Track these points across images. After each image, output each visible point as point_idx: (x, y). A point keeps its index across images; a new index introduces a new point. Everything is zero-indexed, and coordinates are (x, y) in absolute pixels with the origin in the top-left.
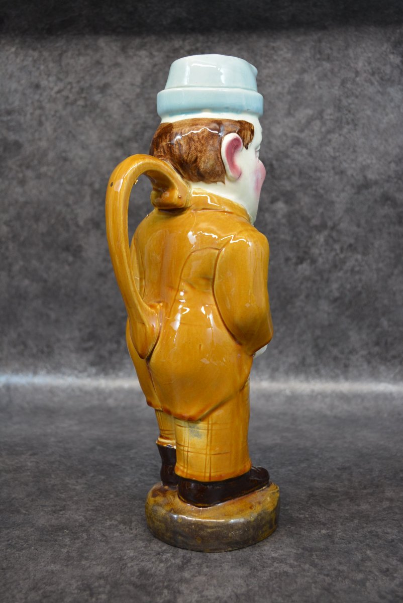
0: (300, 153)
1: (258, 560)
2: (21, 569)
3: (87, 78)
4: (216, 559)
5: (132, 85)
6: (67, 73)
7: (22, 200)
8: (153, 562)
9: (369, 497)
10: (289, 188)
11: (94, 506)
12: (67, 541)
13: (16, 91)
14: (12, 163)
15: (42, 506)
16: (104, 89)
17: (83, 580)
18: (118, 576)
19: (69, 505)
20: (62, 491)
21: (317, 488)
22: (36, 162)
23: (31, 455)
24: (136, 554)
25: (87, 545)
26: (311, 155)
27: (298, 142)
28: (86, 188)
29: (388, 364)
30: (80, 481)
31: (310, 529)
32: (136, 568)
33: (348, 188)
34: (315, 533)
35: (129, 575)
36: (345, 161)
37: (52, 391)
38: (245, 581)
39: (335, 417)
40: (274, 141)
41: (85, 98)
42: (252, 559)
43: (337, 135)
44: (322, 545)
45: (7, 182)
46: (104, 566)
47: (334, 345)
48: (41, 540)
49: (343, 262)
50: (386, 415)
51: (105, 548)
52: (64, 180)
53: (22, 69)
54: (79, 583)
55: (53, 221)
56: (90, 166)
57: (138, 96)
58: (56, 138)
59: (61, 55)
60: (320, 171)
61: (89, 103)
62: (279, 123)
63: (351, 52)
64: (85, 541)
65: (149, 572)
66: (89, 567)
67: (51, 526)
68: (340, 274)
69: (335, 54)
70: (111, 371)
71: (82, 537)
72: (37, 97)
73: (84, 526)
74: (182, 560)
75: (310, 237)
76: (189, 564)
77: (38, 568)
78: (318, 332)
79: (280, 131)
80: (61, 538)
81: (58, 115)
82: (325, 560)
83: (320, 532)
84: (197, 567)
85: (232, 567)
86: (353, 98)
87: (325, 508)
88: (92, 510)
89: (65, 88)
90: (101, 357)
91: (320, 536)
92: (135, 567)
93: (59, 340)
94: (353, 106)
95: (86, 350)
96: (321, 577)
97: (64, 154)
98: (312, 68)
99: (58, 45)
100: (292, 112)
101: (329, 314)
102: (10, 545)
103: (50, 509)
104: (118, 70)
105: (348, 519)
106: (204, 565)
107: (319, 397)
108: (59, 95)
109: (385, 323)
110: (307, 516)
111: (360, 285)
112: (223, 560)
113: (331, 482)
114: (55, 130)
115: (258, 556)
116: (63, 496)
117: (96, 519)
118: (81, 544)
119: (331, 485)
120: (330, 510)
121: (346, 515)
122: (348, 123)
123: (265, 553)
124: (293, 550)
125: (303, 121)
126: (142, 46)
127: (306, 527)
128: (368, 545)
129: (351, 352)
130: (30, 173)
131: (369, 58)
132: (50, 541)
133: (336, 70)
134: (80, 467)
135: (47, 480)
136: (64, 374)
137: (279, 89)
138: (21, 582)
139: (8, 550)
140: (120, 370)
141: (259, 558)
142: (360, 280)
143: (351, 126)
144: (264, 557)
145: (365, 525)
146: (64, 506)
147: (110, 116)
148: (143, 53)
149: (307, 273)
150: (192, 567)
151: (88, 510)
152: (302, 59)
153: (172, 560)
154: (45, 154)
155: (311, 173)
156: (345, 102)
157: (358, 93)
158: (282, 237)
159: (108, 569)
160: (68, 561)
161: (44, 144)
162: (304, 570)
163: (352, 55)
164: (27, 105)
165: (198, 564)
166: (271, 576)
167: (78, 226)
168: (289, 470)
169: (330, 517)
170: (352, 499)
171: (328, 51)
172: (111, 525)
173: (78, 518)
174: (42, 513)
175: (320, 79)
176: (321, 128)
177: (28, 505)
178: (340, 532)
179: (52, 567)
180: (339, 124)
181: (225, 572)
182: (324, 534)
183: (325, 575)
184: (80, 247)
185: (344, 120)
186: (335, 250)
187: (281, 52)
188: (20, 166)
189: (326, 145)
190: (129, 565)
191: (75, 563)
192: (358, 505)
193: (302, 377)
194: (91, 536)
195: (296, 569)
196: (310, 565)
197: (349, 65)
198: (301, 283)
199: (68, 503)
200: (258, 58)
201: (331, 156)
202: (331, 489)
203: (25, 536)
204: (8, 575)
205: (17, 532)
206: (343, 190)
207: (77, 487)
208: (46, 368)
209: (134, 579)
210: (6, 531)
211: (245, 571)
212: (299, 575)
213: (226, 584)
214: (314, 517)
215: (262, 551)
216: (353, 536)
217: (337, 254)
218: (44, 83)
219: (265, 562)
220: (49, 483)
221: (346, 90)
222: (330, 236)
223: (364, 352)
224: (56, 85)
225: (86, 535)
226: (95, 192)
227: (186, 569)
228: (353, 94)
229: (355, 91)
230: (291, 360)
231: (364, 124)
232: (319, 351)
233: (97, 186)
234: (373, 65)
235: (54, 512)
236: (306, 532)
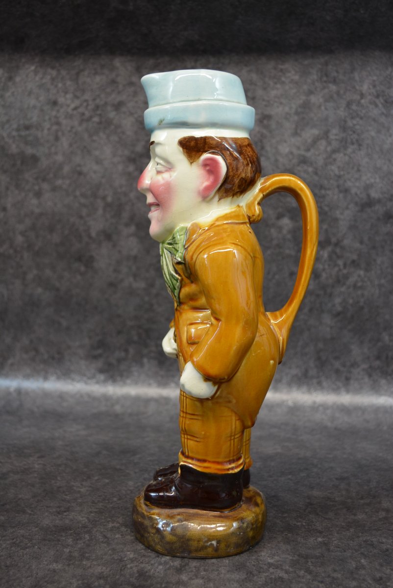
1: (254, 565)
2: (25, 566)
3: (103, 96)
4: (214, 564)
6: (83, 91)
7: (37, 211)
8: (152, 564)
9: (366, 507)
11: (97, 508)
12: (70, 541)
13: (34, 107)
14: (28, 176)
15: (47, 507)
17: (83, 580)
18: (117, 577)
19: (73, 506)
20: (67, 493)
21: (315, 497)
22: (51, 175)
23: (38, 457)
24: (136, 556)
25: (88, 546)
26: (316, 173)
27: (304, 161)
28: (99, 201)
29: (389, 378)
30: (84, 483)
31: (306, 536)
32: (135, 570)
33: (352, 206)
34: (311, 540)
35: (128, 576)
36: (349, 180)
37: (62, 396)
38: (241, 585)
39: (336, 429)
40: (281, 160)
41: (100, 115)
42: (248, 564)
43: (342, 155)
44: (317, 552)
46: (104, 566)
47: (337, 358)
48: (44, 540)
49: (346, 277)
50: (385, 428)
51: (106, 550)
52: (78, 193)
53: (41, 86)
54: (80, 582)
55: (66, 232)
56: (104, 181)
58: (72, 153)
59: (78, 74)
60: (325, 189)
61: (103, 120)
62: (285, 142)
63: (356, 76)
64: (87, 542)
66: (90, 567)
67: (55, 526)
68: (343, 289)
69: (341, 77)
70: (118, 378)
71: (85, 538)
72: (54, 113)
73: (87, 528)
74: (181, 563)
76: (187, 567)
77: (41, 566)
78: (321, 345)
79: (287, 150)
80: (64, 538)
81: (74, 130)
82: (320, 567)
83: (316, 539)
84: (194, 571)
85: (228, 571)
86: (358, 119)
87: (322, 516)
88: (95, 512)
89: (81, 105)
90: (110, 365)
91: (316, 544)
92: (134, 568)
93: (69, 347)
94: (357, 127)
95: (95, 357)
96: (316, 583)
97: (78, 169)
98: (318, 89)
99: (76, 64)
100: (299, 131)
102: (14, 543)
103: (54, 510)
104: (132, 89)
105: (343, 528)
106: (202, 569)
107: (321, 408)
108: (75, 112)
109: (386, 338)
110: (304, 524)
111: (362, 300)
112: (220, 565)
113: (330, 491)
114: (71, 145)
115: (254, 562)
116: (68, 497)
117: (98, 521)
118: (83, 544)
119: (329, 495)
120: (326, 519)
121: (343, 524)
122: (353, 144)
123: (261, 558)
124: (289, 556)
125: (309, 141)
127: (303, 534)
128: (362, 554)
129: (352, 366)
130: (46, 186)
131: (374, 81)
132: (54, 541)
133: (342, 92)
134: (85, 470)
135: (53, 482)
136: (73, 380)
137: (287, 109)
138: (23, 579)
139: (13, 548)
140: (127, 377)
141: (255, 564)
142: (363, 295)
143: (355, 146)
144: (260, 562)
145: (360, 534)
146: (69, 508)
147: (123, 133)
150: (190, 570)
151: (91, 512)
152: (309, 81)
153: (170, 562)
154: (60, 167)
156: (350, 123)
157: (362, 115)
158: (287, 252)
159: (108, 570)
160: (70, 560)
161: (60, 158)
162: (299, 577)
163: (357, 78)
164: (44, 121)
165: (195, 567)
166: (266, 581)
167: (90, 237)
168: (289, 479)
169: (327, 526)
170: (348, 509)
171: (335, 74)
172: (113, 527)
173: (81, 519)
174: (46, 514)
175: (326, 101)
176: (326, 147)
177: (33, 506)
178: (335, 540)
179: (55, 566)
180: (344, 143)
181: (222, 576)
182: (320, 542)
183: (319, 582)
184: (92, 257)
185: (349, 140)
186: (339, 266)
187: (289, 75)
188: (37, 179)
189: (331, 164)
190: (129, 566)
191: (77, 563)
192: (355, 515)
193: (305, 388)
194: (93, 537)
195: (291, 575)
196: (305, 572)
197: (354, 87)
199: (73, 504)
200: (267, 79)
201: (335, 175)
202: (329, 498)
203: (28, 535)
204: (11, 573)
205: (22, 532)
206: (347, 208)
207: (82, 490)
208: (57, 374)
209: (132, 580)
210: (11, 530)
211: (242, 575)
212: (294, 581)
214: (311, 525)
215: (259, 556)
216: (349, 545)
217: (340, 270)
218: (61, 100)
219: (261, 568)
220: (55, 485)
221: (351, 111)
222: (334, 252)
223: (365, 366)
224: (73, 102)
225: (89, 536)
226: (107, 205)
227: (184, 571)
228: (358, 115)
229: (359, 113)
230: (294, 371)
231: (368, 145)
232: (322, 364)
233: (109, 199)
234: (378, 88)
235: (59, 513)
236: (302, 539)
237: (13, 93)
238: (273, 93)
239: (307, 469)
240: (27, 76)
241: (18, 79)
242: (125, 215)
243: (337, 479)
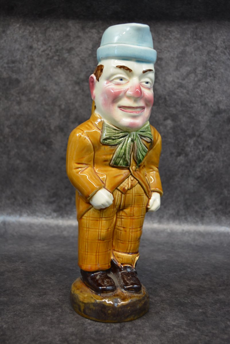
0: (182, 92)
1: (164, 326)
2: (24, 328)
3: (61, 44)
4: (140, 325)
5: (87, 49)
6: (49, 41)
7: (18, 113)
8: (102, 326)
9: (224, 291)
10: (174, 112)
12: (50, 313)
13: (18, 49)
14: (13, 92)
15: (32, 292)
16: (70, 50)
17: (62, 336)
18: (83, 334)
20: (43, 284)
21: (193, 286)
22: (28, 91)
23: (21, 262)
25: (62, 315)
26: (188, 94)
27: (181, 86)
28: (57, 108)
29: (227, 216)
30: (52, 278)
31: (192, 308)
32: (93, 330)
33: (208, 113)
34: (196, 310)
35: (89, 334)
36: (208, 98)
37: (31, 226)
38: (159, 338)
39: (196, 246)
40: (167, 85)
41: (59, 55)
42: (161, 325)
43: (203, 83)
44: (201, 318)
45: (10, 103)
46: (74, 328)
47: (196, 204)
48: (34, 312)
49: (204, 156)
50: (225, 245)
52: (44, 103)
53: (22, 37)
54: (60, 338)
55: (36, 126)
56: (60, 95)
57: (90, 55)
58: (41, 78)
59: (46, 30)
60: (193, 103)
61: (61, 58)
62: (170, 74)
63: (214, 36)
64: (60, 313)
65: (101, 332)
66: (65, 328)
67: (39, 304)
68: (202, 163)
69: (205, 36)
70: (65, 215)
71: (58, 311)
72: (30, 53)
73: (59, 304)
75: (186, 141)
76: (124, 328)
77: (35, 328)
78: (187, 196)
79: (171, 79)
80: (46, 311)
81: (42, 64)
82: (204, 327)
83: (198, 310)
84: (129, 330)
85: (150, 330)
86: (214, 62)
87: (199, 297)
88: (62, 295)
89: (47, 49)
90: (60, 207)
91: (199, 313)
92: (92, 329)
93: (35, 196)
94: (213, 66)
95: (51, 203)
96: (203, 336)
97: (44, 88)
98: (191, 43)
99: (44, 24)
100: (178, 68)
101: (194, 186)
102: (15, 314)
103: (37, 294)
104: (79, 40)
105: (213, 303)
106: (133, 328)
107: (187, 234)
108: (43, 53)
109: (226, 192)
110: (189, 301)
111: (213, 170)
112: (144, 326)
113: (200, 282)
114: (40, 73)
115: (164, 324)
116: (44, 286)
118: (58, 315)
119: (200, 284)
120: (202, 298)
121: (212, 301)
122: (210, 76)
123: (168, 322)
124: (184, 321)
125: (185, 74)
126: (93, 27)
127: (190, 307)
128: (227, 319)
129: (205, 208)
130: (24, 98)
131: (224, 39)
132: (40, 312)
133: (205, 45)
134: (52, 270)
135: (33, 277)
136: (38, 216)
137: (172, 55)
138: (25, 336)
139: (15, 317)
140: (71, 215)
142: (213, 167)
143: (212, 78)
144: (168, 324)
145: (224, 307)
146: (45, 293)
147: (73, 67)
148: (94, 31)
149: (183, 162)
150: (126, 329)
151: (60, 295)
152: (186, 38)
154: (33, 87)
155: (188, 104)
156: (209, 64)
157: (217, 59)
158: (169, 140)
159: (76, 330)
160: (52, 324)
161: (33, 81)
162: (193, 333)
163: (214, 37)
164: (24, 58)
165: (129, 328)
166: (173, 336)
167: (50, 130)
168: (175, 275)
169: (203, 302)
170: (214, 292)
171: (201, 34)
173: (54, 299)
174: (32, 296)
175: (195, 50)
176: (194, 79)
177: (23, 292)
178: (210, 311)
179: (43, 328)
180: (205, 76)
181: (146, 333)
182: (201, 312)
183: (205, 335)
184: (51, 142)
185: (208, 74)
186: (199, 149)
187: (174, 34)
188: (18, 93)
189: (197, 88)
190: (89, 327)
191: (56, 326)
192: (218, 296)
193: (177, 222)
194: (64, 310)
195: (188, 332)
196: (196, 330)
197: (212, 43)
198: (179, 167)
199: (47, 291)
200: (160, 36)
201: (200, 95)
202: (201, 286)
203: (24, 309)
204: (17, 332)
205: (19, 307)
206: (206, 115)
207: (52, 282)
208: (27, 212)
209: (93, 336)
210: (12, 307)
211: (158, 332)
212: (190, 335)
213: (148, 339)
214: (193, 302)
215: (166, 321)
216: (218, 313)
217: (200, 151)
218: (35, 46)
219: (169, 328)
220: (34, 279)
221: (210, 57)
222: (197, 141)
223: (213, 209)
224: (42, 47)
225: (61, 309)
226: (62, 110)
227: (123, 330)
228: (214, 59)
229: (215, 58)
230: (171, 212)
231: (219, 77)
232: (187, 207)
233: (63, 107)
234: (226, 44)
235: (40, 296)
236: (190, 310)
237: (5, 40)
238: (164, 45)
239: (184, 269)
240: (14, 30)
241: (8, 32)
242: (73, 117)
243: (203, 275)
